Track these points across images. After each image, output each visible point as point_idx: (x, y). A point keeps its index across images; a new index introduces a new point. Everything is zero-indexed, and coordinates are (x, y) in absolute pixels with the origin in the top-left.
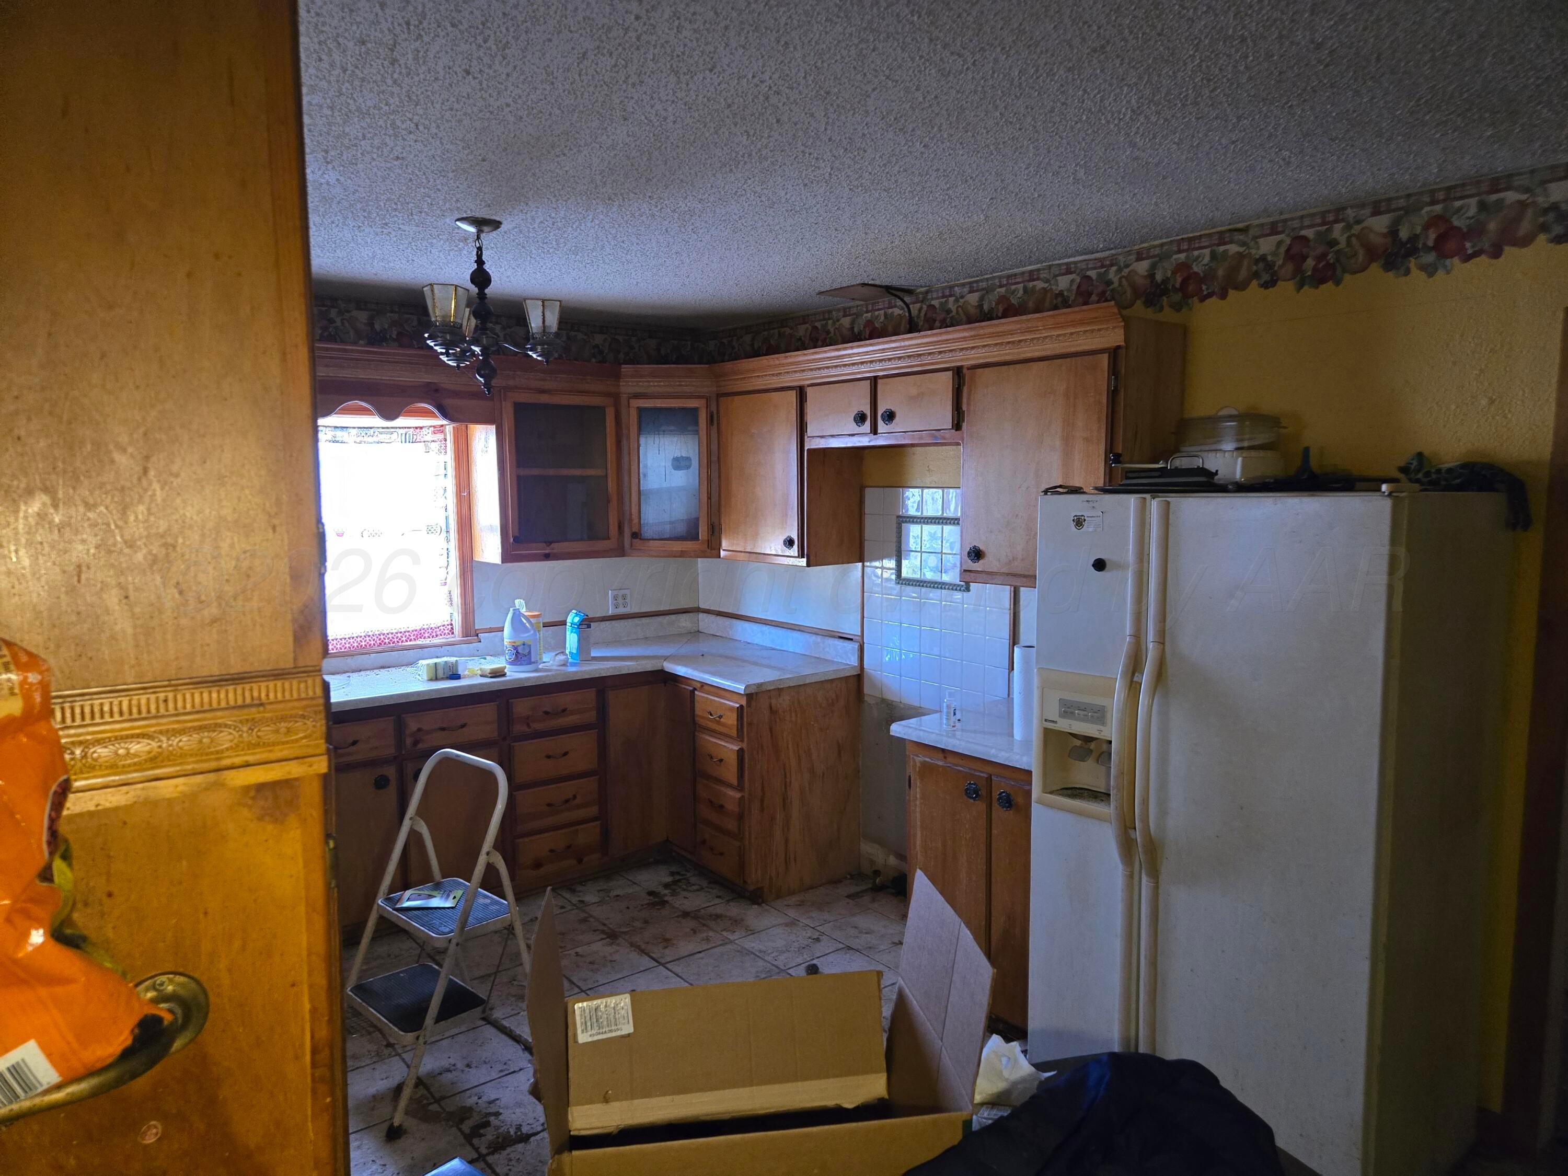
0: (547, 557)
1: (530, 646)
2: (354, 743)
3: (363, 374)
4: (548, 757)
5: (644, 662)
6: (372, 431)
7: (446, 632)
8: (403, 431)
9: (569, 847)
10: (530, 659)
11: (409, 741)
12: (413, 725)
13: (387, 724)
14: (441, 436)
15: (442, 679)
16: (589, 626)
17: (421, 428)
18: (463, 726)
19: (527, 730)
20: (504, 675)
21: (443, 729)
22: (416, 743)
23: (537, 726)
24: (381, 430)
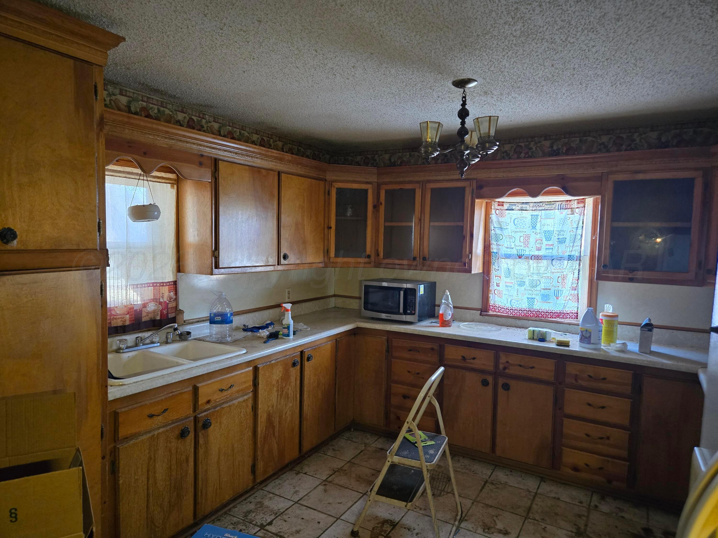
0: (631, 280)
1: (590, 333)
2: (474, 359)
3: (521, 174)
4: (589, 405)
5: (680, 364)
6: (541, 204)
7: (573, 317)
8: (560, 203)
9: (601, 468)
10: (590, 340)
11: (501, 366)
12: (503, 359)
13: (490, 354)
14: (582, 205)
15: (536, 340)
16: (650, 330)
17: (570, 201)
18: (532, 368)
19: (574, 382)
20: (568, 346)
21: (521, 366)
22: (505, 368)
23: (581, 383)
24: (547, 203)
